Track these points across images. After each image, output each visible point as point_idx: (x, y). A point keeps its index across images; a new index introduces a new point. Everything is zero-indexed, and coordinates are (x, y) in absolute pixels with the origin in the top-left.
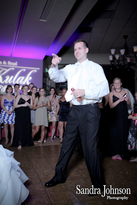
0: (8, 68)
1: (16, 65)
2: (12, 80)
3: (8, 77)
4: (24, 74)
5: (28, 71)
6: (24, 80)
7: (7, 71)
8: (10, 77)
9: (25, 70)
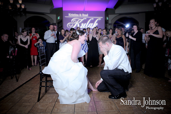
0: (82, 18)
1: (88, 16)
2: (85, 26)
3: (82, 24)
4: (92, 22)
5: (95, 20)
6: (92, 26)
7: (82, 20)
8: (84, 24)
9: (93, 19)
